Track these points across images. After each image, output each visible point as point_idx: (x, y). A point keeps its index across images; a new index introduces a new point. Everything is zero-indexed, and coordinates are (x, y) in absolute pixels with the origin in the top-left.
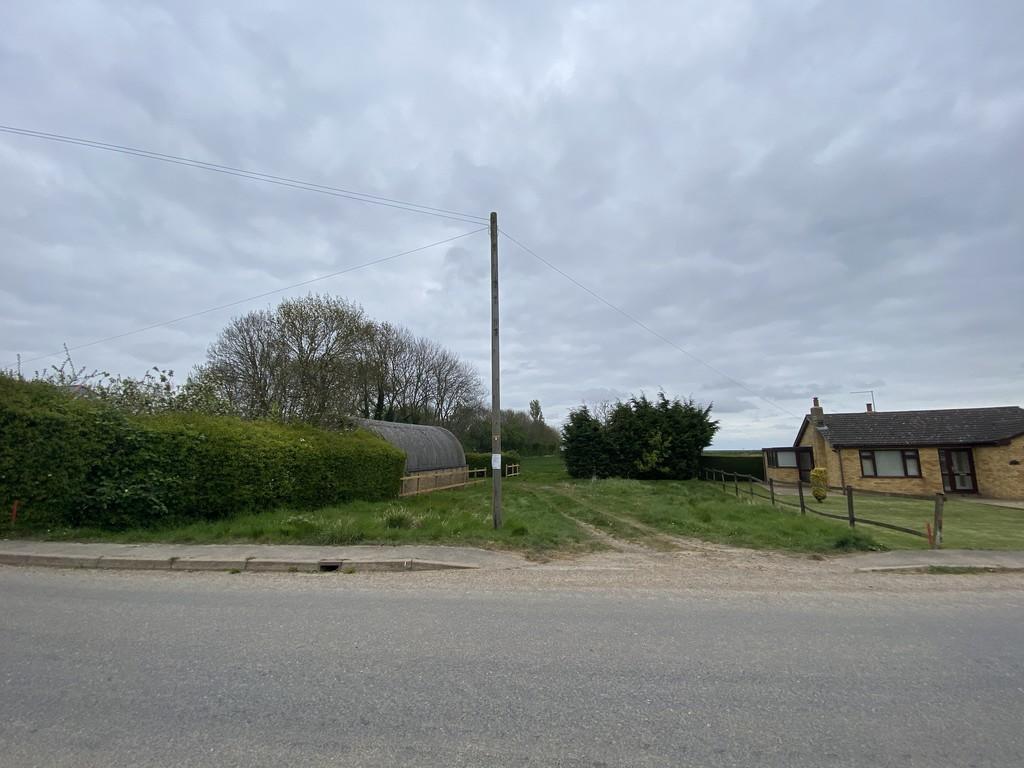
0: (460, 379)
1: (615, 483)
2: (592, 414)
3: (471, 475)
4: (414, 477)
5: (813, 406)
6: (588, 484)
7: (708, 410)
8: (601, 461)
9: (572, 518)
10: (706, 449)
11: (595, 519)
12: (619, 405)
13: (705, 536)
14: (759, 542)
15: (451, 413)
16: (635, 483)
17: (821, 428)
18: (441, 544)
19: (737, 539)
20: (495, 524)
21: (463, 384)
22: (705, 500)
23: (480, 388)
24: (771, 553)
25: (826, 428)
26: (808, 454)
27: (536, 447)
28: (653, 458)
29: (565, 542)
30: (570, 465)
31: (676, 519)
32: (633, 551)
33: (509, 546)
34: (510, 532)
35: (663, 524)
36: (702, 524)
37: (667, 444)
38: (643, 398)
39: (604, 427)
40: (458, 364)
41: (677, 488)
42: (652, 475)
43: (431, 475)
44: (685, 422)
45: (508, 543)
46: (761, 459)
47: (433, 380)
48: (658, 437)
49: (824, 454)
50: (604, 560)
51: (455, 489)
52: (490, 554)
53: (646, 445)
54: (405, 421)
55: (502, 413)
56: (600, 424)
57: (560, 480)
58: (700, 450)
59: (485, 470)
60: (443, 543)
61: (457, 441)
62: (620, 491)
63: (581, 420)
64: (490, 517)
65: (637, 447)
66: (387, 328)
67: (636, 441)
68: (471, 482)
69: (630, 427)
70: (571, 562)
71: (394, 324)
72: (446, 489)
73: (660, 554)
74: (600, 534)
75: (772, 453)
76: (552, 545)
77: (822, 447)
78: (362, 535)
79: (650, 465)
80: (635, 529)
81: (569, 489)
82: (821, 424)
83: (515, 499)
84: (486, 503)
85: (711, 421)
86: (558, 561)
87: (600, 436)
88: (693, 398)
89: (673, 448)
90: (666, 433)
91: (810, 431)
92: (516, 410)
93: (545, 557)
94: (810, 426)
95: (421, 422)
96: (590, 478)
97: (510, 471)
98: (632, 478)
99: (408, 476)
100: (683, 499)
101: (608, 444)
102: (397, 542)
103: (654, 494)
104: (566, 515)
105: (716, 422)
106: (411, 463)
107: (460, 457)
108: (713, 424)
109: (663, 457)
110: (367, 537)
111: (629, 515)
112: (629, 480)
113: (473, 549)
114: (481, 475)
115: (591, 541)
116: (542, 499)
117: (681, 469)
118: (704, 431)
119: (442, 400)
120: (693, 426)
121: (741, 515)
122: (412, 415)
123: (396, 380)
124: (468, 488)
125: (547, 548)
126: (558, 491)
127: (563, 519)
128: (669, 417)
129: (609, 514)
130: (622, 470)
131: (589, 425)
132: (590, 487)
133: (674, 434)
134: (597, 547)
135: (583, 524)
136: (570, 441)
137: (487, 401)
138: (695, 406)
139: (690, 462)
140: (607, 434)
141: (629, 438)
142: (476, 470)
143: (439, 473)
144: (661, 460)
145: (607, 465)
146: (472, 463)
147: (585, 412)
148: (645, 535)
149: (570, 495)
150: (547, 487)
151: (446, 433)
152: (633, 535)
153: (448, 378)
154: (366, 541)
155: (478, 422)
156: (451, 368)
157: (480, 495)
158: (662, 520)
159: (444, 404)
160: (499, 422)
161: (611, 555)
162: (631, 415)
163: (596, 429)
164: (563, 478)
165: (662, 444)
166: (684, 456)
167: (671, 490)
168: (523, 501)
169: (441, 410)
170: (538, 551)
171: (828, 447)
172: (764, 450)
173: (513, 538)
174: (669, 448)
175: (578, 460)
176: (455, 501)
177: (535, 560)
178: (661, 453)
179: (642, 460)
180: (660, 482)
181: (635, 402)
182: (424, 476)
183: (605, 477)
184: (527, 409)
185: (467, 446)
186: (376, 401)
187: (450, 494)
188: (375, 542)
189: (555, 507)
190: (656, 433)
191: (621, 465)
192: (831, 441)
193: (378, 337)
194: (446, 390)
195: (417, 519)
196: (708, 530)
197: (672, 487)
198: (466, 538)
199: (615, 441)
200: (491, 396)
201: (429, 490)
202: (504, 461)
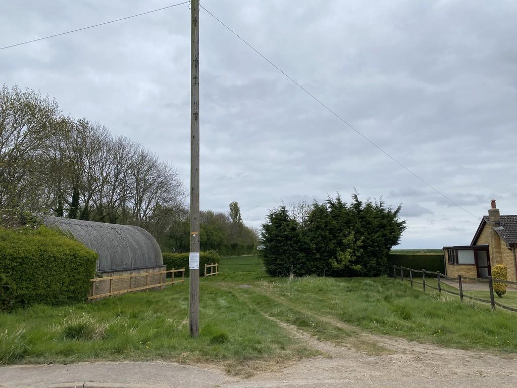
0: (160, 180)
1: (311, 281)
2: (290, 214)
3: (169, 275)
4: (106, 278)
5: (490, 208)
6: (286, 281)
7: (397, 212)
8: (299, 259)
9: (272, 319)
10: (394, 248)
11: (297, 319)
12: (316, 206)
13: (410, 334)
14: (467, 342)
15: (150, 213)
16: (331, 281)
17: (498, 228)
18: (125, 359)
19: (443, 338)
20: (192, 330)
21: (162, 185)
22: (398, 296)
23: (180, 189)
24: (482, 354)
25: (502, 228)
26: (485, 252)
27: (234, 246)
28: (346, 256)
29: (269, 348)
30: (268, 263)
31: (377, 317)
32: (342, 357)
33: (206, 357)
34: (208, 339)
35: (364, 322)
36: (403, 322)
37: (359, 243)
38: (339, 199)
39: (302, 227)
40: (158, 163)
41: (370, 285)
42: (346, 273)
43: (126, 275)
44: (376, 222)
45: (205, 354)
46: (443, 257)
47: (131, 180)
48: (351, 237)
49: (499, 252)
50: (314, 370)
51: (150, 290)
52: (185, 368)
53: (340, 243)
54: (102, 220)
55: (202, 214)
56: (297, 224)
57: (258, 278)
58: (389, 249)
59: (183, 270)
60: (127, 357)
61: (155, 240)
62: (317, 289)
63: (279, 220)
64: (186, 322)
65: (332, 246)
66: (83, 125)
67: (331, 240)
68: (169, 282)
69: (326, 226)
70: (278, 375)
71: (92, 121)
72: (142, 291)
73: (372, 359)
74: (303, 336)
75: (453, 252)
76: (255, 354)
77: (498, 246)
78: (25, 352)
79: (343, 263)
80: (339, 329)
81: (267, 287)
82: (497, 224)
83: (214, 299)
84: (183, 305)
85: (399, 221)
86: (264, 375)
87: (298, 235)
88: (383, 200)
89: (364, 247)
90: (358, 232)
91: (487, 231)
92: (216, 211)
93: (249, 370)
94: (487, 226)
95: (118, 221)
96: (287, 276)
97: (209, 271)
98: (327, 275)
99: (100, 277)
100: (379, 296)
101: (305, 243)
102: (69, 359)
103: (350, 291)
104: (266, 316)
105: (404, 222)
106: (104, 262)
107: (157, 256)
108: (400, 224)
109: (355, 255)
110: (31, 354)
111: (329, 313)
112: (324, 278)
113: (164, 363)
114: (179, 275)
115: (296, 346)
116: (241, 299)
117: (371, 266)
118: (392, 231)
119: (141, 200)
120: (383, 226)
121: (440, 312)
122: (108, 214)
123: (93, 179)
124: (165, 289)
125: (251, 359)
126: (257, 290)
127: (265, 321)
128: (362, 218)
129: (310, 313)
130: (318, 268)
131: (288, 225)
132: (288, 285)
133: (366, 233)
134: (304, 354)
135: (284, 325)
136: (269, 240)
137: (186, 202)
138: (385, 207)
139: (380, 260)
140: (304, 234)
141: (324, 238)
142: (174, 271)
143: (135, 274)
144: (354, 258)
145: (304, 263)
146: (169, 263)
147: (284, 211)
148: (350, 336)
149: (268, 294)
150: (246, 286)
151: (143, 233)
152: (338, 337)
153: (147, 178)
154: (29, 358)
155: (178, 224)
156: (150, 168)
157: (177, 296)
158: (364, 318)
159: (143, 205)
160: (198, 223)
161: (320, 362)
162: (327, 216)
163: (294, 229)
164: (261, 277)
165: (355, 243)
166: (374, 254)
167: (365, 287)
168: (222, 302)
169: (139, 210)
170: (241, 363)
171: (504, 246)
172: (445, 249)
173: (211, 347)
174: (360, 247)
175: (276, 260)
176: (149, 303)
177: (237, 374)
178: (354, 252)
179: (336, 258)
180: (354, 279)
181: (330, 203)
182: (118, 277)
183: (301, 275)
184: (226, 211)
185: (165, 246)
186: (71, 200)
187: (145, 295)
188: (42, 359)
189: (255, 307)
190: (350, 233)
191: (316, 263)
192: (507, 240)
193: (75, 134)
194: (144, 191)
195: (101, 327)
196: (411, 329)
197: (366, 284)
198: (156, 349)
199: (311, 241)
200: (190, 196)
201: (123, 292)
202: (203, 261)
